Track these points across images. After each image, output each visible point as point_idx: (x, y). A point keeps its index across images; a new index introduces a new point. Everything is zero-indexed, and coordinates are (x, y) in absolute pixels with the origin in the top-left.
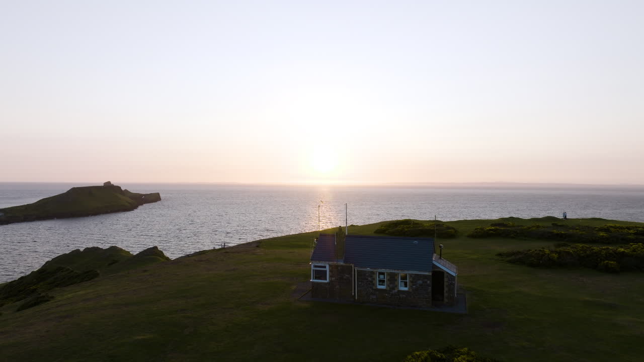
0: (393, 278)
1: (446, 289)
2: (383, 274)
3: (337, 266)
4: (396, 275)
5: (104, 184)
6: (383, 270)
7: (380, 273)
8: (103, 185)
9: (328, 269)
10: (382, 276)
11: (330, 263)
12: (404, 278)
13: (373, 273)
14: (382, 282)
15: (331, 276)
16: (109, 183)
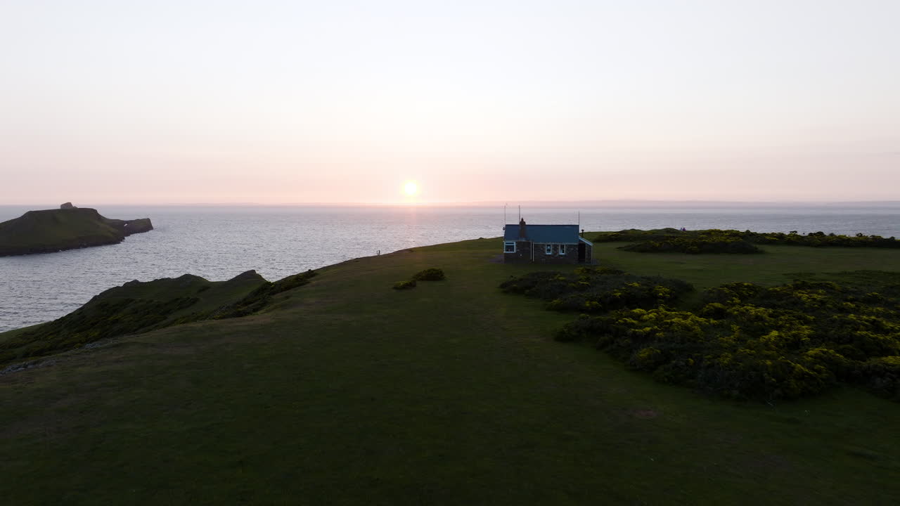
0: (555, 248)
1: (586, 254)
2: (549, 245)
3: (521, 242)
4: (558, 246)
5: (62, 206)
6: (549, 244)
7: (548, 245)
8: (59, 208)
9: (515, 245)
10: (549, 247)
11: (517, 241)
12: (562, 247)
13: (543, 245)
14: (549, 250)
15: (517, 249)
16: (69, 204)
